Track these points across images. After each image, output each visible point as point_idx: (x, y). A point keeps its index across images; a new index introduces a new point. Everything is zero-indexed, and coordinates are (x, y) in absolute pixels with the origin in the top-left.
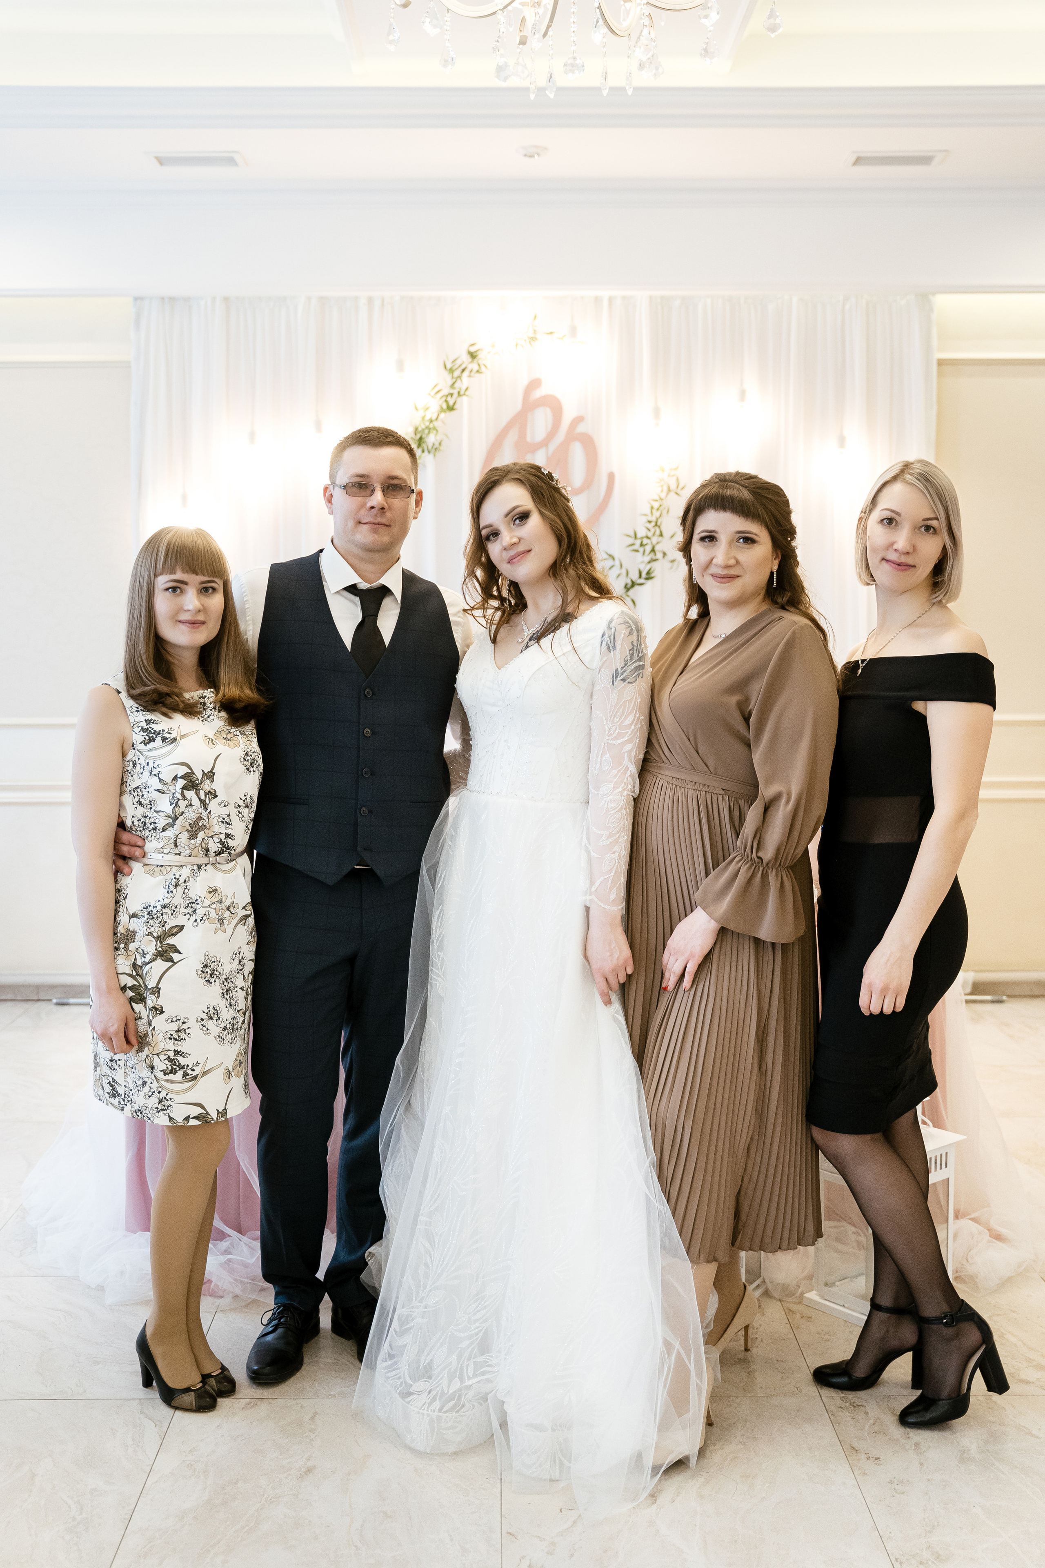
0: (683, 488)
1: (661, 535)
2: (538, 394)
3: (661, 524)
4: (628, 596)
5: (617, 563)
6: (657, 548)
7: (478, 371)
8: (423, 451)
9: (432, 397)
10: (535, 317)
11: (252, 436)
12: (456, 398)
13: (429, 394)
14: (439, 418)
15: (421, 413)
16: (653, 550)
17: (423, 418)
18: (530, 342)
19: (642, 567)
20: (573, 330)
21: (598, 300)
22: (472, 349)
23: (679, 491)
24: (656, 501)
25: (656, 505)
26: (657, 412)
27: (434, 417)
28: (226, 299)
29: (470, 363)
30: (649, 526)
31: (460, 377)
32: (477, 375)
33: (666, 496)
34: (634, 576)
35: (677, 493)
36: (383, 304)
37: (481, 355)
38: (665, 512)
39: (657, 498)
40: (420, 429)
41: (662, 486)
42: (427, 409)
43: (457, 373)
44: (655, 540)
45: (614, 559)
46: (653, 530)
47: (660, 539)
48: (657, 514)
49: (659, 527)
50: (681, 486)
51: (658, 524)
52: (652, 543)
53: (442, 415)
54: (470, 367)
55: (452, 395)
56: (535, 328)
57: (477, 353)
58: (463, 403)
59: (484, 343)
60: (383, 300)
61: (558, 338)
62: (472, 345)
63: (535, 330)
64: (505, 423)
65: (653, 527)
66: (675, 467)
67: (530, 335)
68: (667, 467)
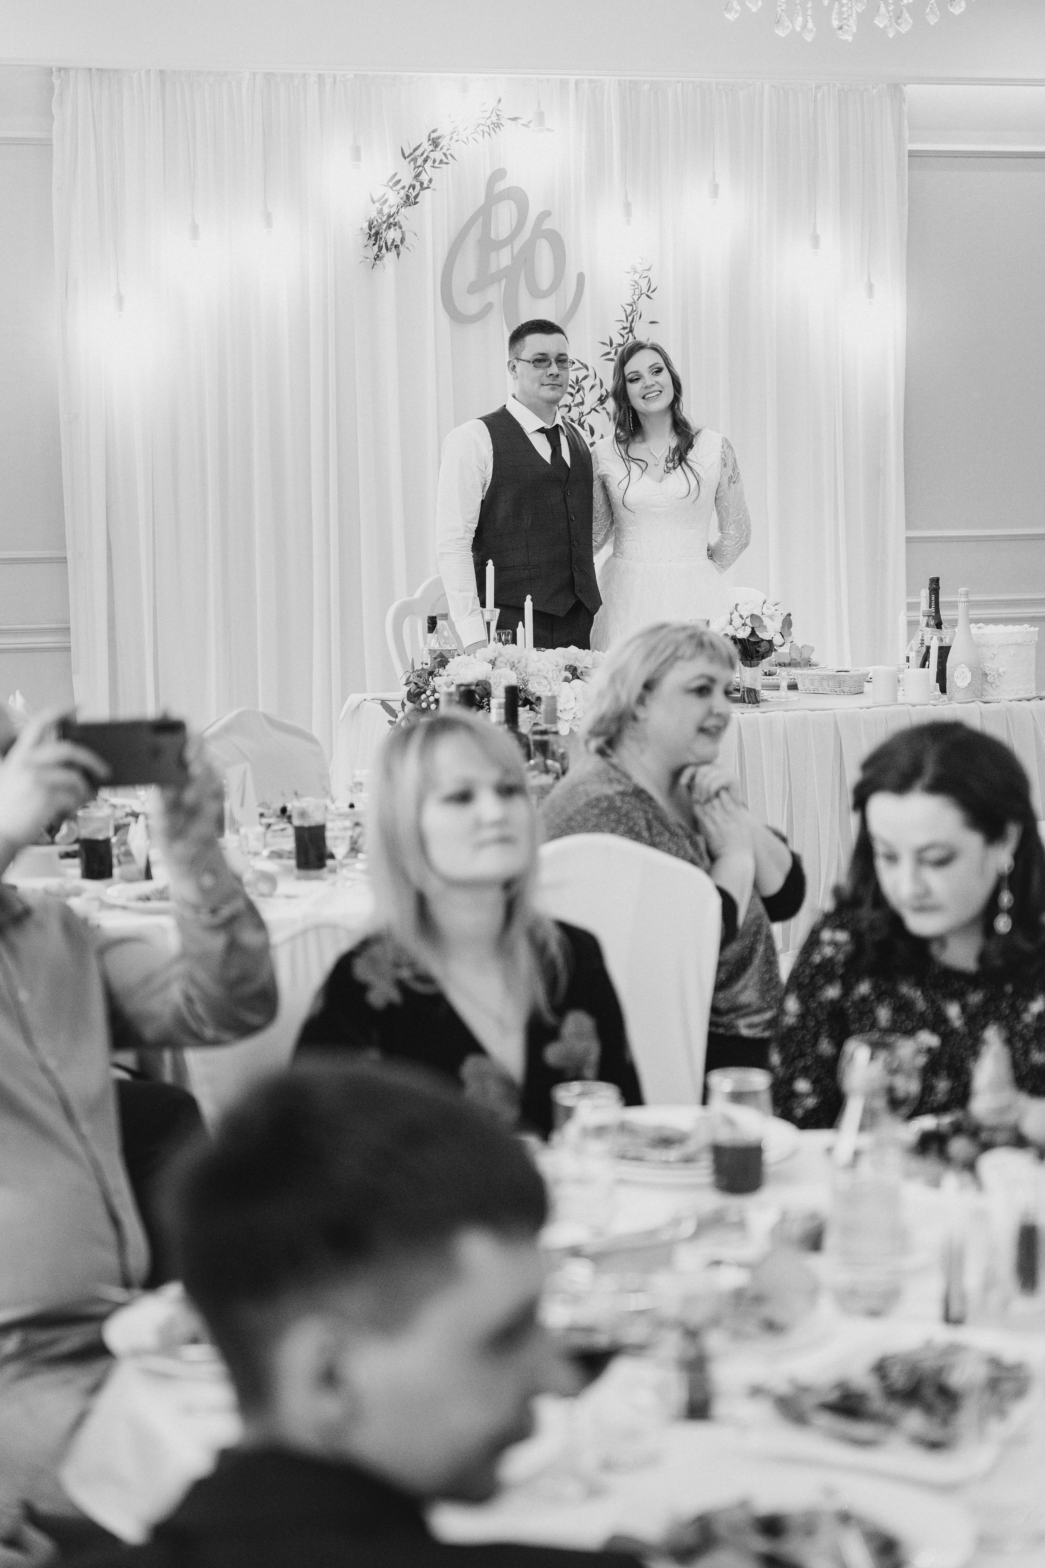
0: (653, 292)
2: (501, 186)
3: (633, 328)
4: (604, 409)
5: (591, 372)
7: (441, 162)
8: (380, 248)
9: (391, 188)
10: (500, 101)
11: (195, 230)
12: (420, 190)
13: (386, 184)
14: (399, 212)
15: (377, 205)
17: (380, 212)
18: (493, 128)
20: (541, 116)
21: (564, 86)
22: (433, 135)
23: (649, 294)
24: (630, 305)
25: (629, 309)
26: (628, 206)
27: (393, 210)
29: (432, 151)
31: (423, 168)
32: (444, 166)
33: (638, 300)
35: (648, 296)
36: (335, 82)
37: (443, 142)
38: (637, 318)
39: (631, 302)
40: (376, 223)
41: (634, 290)
42: (386, 201)
43: (418, 163)
46: (626, 336)
48: (630, 319)
50: (651, 290)
53: (402, 210)
54: (433, 155)
55: (413, 187)
56: (499, 113)
57: (439, 140)
58: (426, 197)
59: (444, 130)
60: (335, 78)
61: (522, 125)
62: (434, 131)
63: (498, 115)
64: (466, 219)
65: (626, 334)
66: (647, 268)
67: (494, 119)
68: (639, 268)
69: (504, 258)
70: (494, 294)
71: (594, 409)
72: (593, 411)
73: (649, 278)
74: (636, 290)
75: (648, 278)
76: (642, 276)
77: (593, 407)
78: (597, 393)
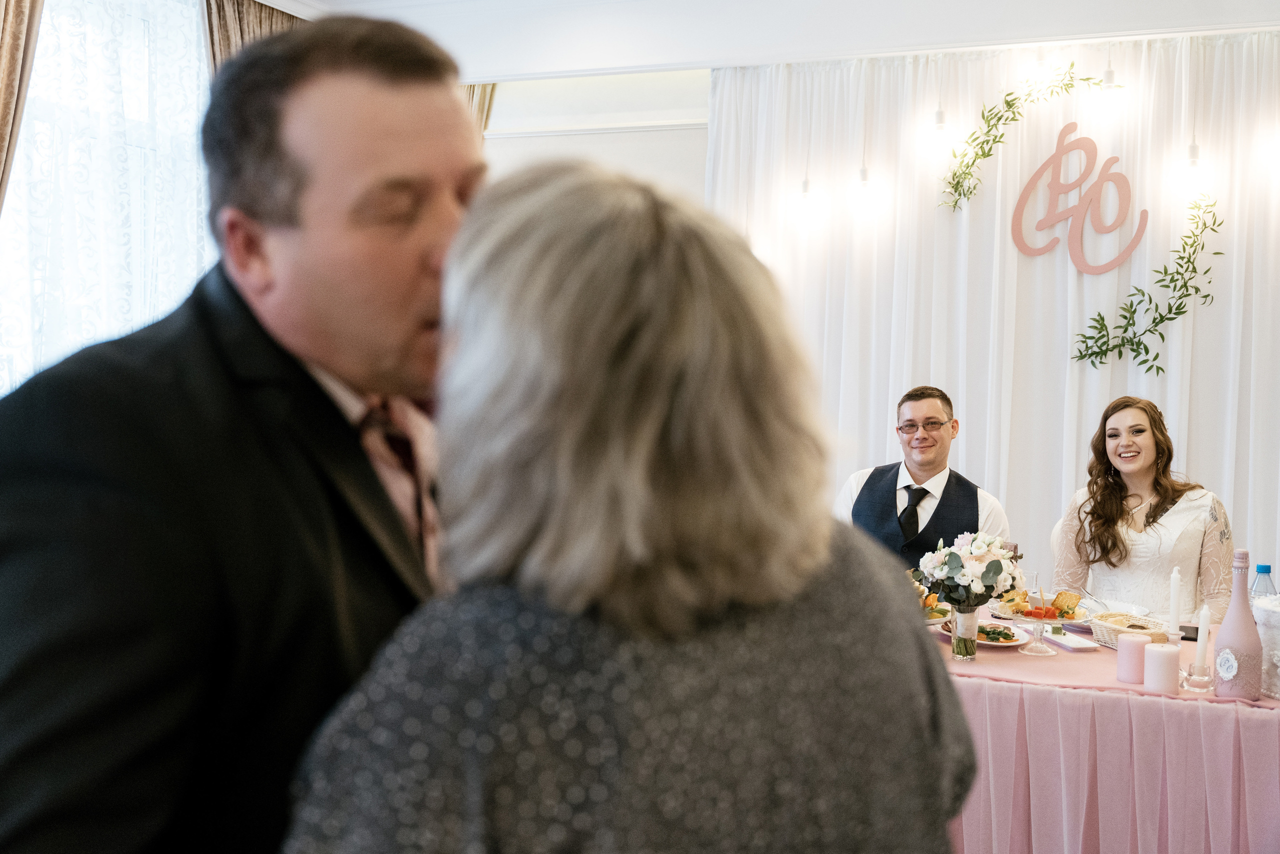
0: (1219, 225)
1: (1194, 270)
2: (1073, 137)
3: (1195, 259)
4: (1156, 330)
5: (1147, 298)
6: (1189, 284)
7: (1012, 119)
9: (969, 144)
10: (1072, 65)
11: (806, 184)
12: (992, 145)
13: (967, 142)
14: (975, 163)
15: (959, 160)
16: (1185, 285)
17: (960, 164)
18: (1066, 89)
19: (1172, 302)
20: (1110, 75)
21: (1137, 45)
22: (1009, 98)
23: (1214, 227)
24: (1190, 237)
25: (1190, 241)
26: (1194, 150)
27: (970, 162)
28: (789, 65)
29: (1006, 111)
30: (1180, 261)
31: (995, 125)
32: (1012, 122)
33: (1201, 233)
34: (1164, 311)
35: (1212, 230)
36: (927, 61)
37: (1017, 103)
39: (1191, 235)
40: (958, 174)
41: (1197, 223)
42: (966, 155)
43: (992, 122)
44: (1187, 276)
45: (1143, 295)
46: (1185, 266)
47: (1193, 274)
48: (1190, 250)
49: (1193, 263)
50: (1217, 223)
51: (1192, 260)
52: (1182, 278)
53: (978, 161)
54: (1006, 115)
55: (988, 142)
56: (1072, 75)
57: (1014, 102)
58: (998, 149)
59: (1020, 93)
60: (927, 58)
61: (1094, 84)
62: (1008, 95)
63: (1071, 78)
64: (1039, 166)
65: (1186, 263)
66: (1212, 204)
67: (1066, 82)
68: (1203, 204)
69: (1073, 199)
70: (1061, 231)
71: (1149, 330)
72: (1148, 332)
73: (1214, 214)
74: (1199, 223)
75: (1212, 213)
76: (1206, 212)
77: (1148, 329)
78: (1152, 314)
